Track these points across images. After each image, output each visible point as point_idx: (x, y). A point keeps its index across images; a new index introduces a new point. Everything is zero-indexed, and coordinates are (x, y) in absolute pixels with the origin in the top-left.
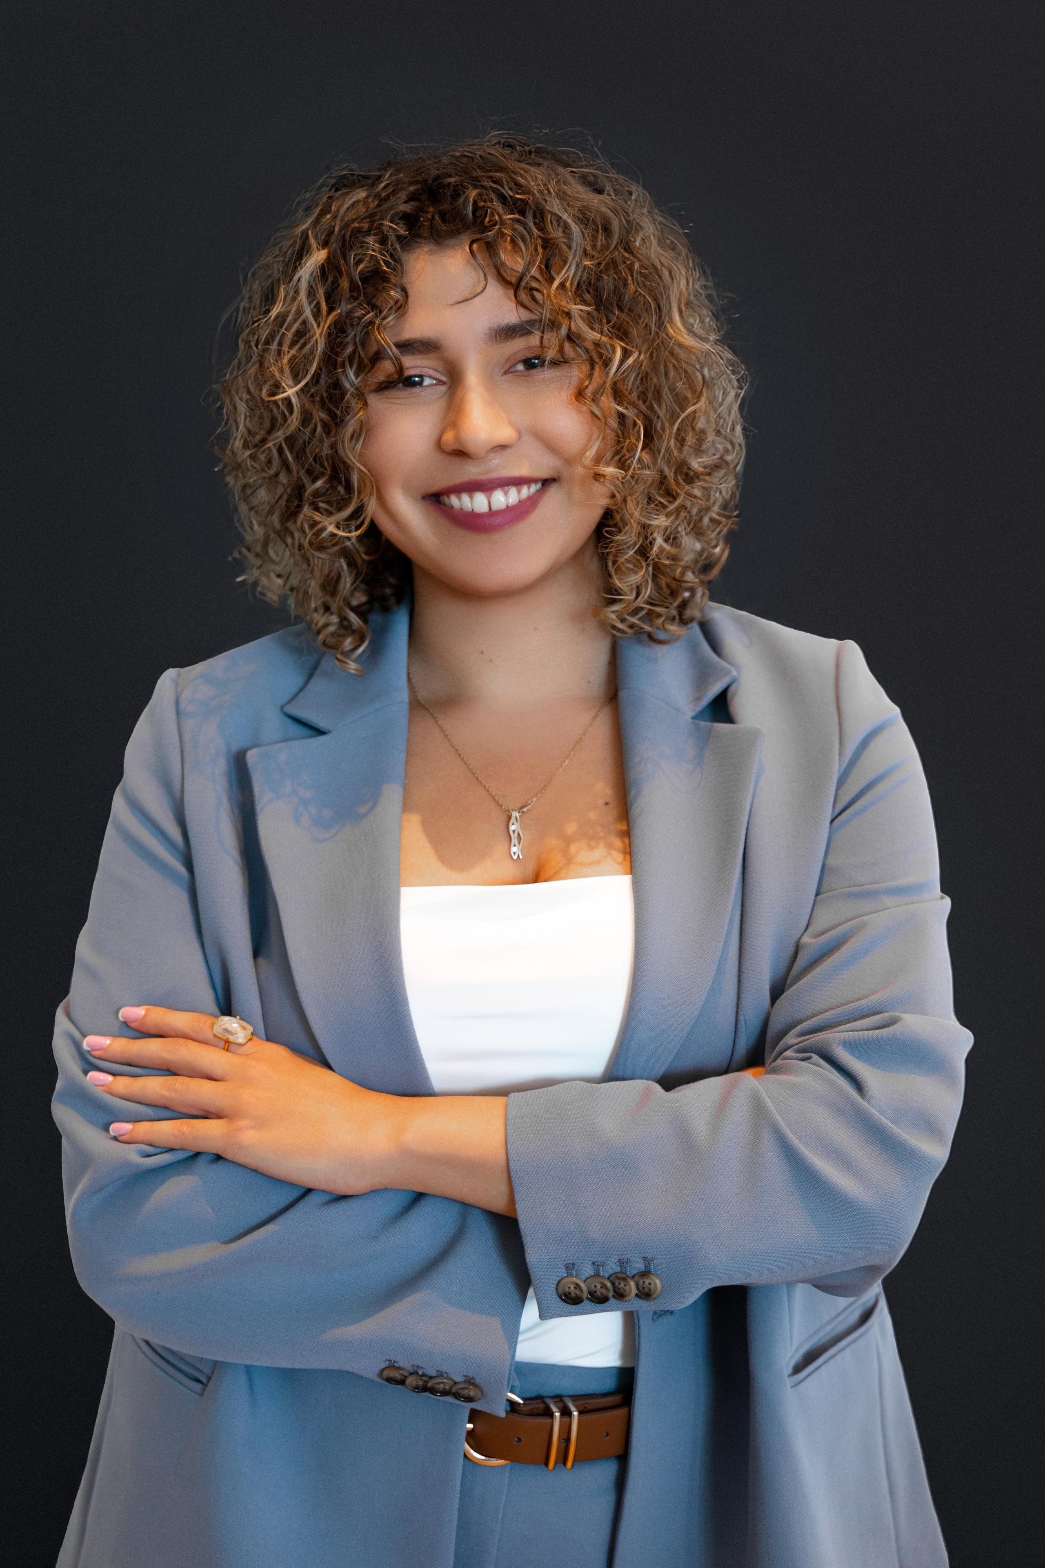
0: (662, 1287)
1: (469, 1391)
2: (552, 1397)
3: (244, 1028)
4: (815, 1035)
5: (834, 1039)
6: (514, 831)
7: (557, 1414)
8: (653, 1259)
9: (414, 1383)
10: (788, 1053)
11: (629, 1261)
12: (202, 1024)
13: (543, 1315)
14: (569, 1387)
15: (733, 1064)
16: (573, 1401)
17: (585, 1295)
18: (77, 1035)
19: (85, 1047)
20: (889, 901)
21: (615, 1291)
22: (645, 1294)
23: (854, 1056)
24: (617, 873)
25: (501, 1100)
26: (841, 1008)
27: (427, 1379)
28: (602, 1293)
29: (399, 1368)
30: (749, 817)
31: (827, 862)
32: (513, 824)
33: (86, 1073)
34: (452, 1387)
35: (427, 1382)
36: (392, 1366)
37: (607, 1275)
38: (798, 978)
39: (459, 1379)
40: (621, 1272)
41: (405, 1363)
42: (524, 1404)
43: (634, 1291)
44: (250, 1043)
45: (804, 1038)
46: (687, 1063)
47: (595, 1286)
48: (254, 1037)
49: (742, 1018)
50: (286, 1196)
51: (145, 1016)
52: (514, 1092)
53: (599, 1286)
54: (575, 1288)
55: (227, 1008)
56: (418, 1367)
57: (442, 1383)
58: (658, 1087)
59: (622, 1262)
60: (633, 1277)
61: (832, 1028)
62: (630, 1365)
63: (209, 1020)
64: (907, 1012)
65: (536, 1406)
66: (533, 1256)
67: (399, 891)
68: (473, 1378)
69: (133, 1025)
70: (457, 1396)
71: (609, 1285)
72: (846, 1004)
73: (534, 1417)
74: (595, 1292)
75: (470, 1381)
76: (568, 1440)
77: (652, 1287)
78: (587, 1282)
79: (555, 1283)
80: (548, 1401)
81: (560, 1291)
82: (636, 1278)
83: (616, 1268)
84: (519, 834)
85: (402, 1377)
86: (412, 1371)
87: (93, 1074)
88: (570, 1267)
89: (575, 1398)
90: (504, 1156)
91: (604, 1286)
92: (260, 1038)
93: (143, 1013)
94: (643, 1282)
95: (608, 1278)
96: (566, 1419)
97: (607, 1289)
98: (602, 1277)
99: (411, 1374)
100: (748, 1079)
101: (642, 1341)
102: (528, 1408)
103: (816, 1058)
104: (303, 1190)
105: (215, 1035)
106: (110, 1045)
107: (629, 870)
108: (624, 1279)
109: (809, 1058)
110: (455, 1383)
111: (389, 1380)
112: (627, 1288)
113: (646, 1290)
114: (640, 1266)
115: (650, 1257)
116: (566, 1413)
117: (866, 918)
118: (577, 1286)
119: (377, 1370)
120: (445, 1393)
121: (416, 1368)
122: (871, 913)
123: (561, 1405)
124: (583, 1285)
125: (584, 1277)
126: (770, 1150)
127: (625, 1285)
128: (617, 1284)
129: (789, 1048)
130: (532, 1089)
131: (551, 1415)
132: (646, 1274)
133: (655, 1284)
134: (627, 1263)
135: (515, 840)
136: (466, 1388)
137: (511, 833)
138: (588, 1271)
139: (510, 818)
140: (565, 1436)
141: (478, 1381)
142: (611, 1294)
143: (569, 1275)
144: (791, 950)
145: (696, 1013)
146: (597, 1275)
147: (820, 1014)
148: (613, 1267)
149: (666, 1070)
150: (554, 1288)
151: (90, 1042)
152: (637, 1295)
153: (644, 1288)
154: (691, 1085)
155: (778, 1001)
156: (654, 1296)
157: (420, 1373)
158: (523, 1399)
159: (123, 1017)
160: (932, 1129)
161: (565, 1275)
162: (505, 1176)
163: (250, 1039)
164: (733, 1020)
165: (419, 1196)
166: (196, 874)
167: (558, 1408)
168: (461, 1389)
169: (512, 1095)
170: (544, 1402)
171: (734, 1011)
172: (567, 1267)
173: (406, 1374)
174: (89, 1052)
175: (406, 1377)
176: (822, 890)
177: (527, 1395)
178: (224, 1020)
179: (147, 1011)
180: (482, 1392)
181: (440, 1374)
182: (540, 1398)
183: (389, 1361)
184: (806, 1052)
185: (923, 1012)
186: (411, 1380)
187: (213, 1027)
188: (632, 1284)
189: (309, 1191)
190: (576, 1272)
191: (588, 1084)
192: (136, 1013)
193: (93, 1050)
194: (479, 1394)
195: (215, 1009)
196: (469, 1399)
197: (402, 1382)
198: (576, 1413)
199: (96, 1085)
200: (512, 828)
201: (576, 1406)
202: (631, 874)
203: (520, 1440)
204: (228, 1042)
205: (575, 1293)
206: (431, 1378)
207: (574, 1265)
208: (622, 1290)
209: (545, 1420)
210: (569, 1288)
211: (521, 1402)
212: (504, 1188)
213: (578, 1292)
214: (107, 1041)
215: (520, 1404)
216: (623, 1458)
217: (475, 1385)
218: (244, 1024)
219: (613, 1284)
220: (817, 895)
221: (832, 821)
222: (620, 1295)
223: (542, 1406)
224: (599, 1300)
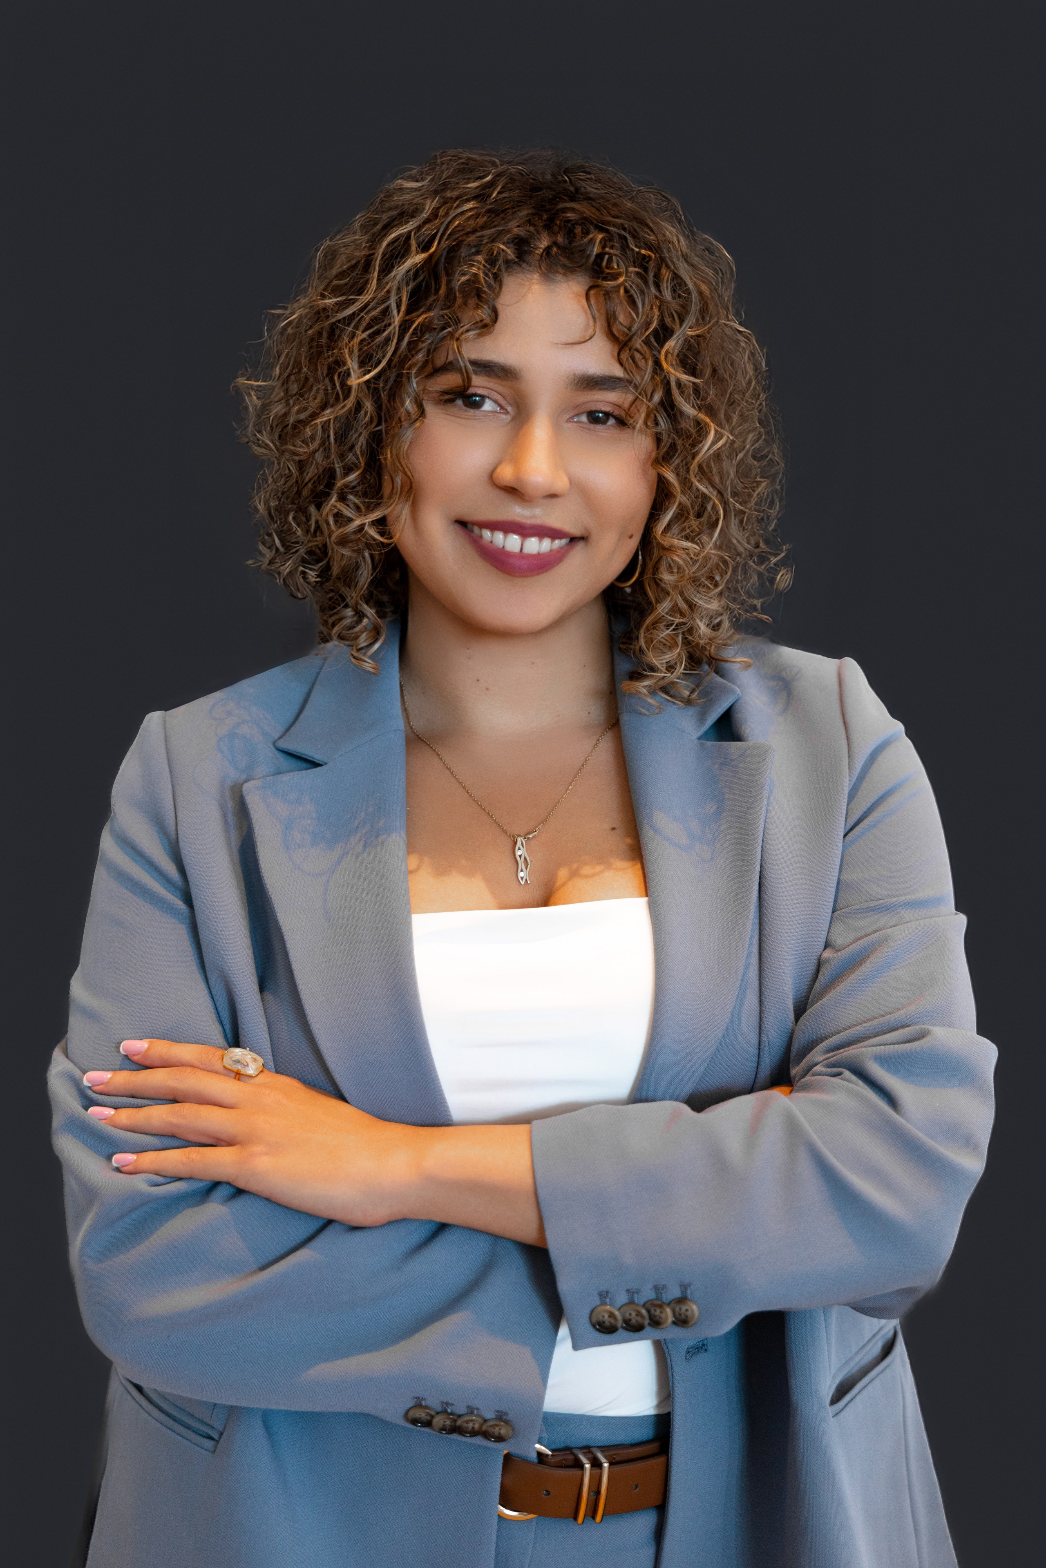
0: (700, 1313)
1: (500, 1429)
2: (581, 1448)
3: (255, 1060)
4: (843, 1050)
5: (865, 1053)
6: (520, 856)
7: (588, 1466)
8: (689, 1285)
9: (441, 1424)
10: (818, 1068)
11: (664, 1287)
12: (211, 1056)
13: (576, 1347)
14: (597, 1437)
15: (758, 1085)
16: (602, 1452)
17: (620, 1323)
18: (77, 1072)
19: (86, 1083)
20: (907, 914)
21: (651, 1319)
22: (682, 1321)
23: (887, 1070)
24: (632, 896)
25: (524, 1128)
26: (868, 1024)
27: (455, 1418)
28: (637, 1321)
29: (426, 1407)
30: (764, 834)
31: (842, 877)
32: (519, 849)
33: (86, 1109)
34: (481, 1425)
35: (455, 1421)
36: (419, 1405)
37: (642, 1302)
38: (821, 995)
39: (489, 1415)
40: (657, 1299)
41: (434, 1402)
42: (552, 1455)
43: (670, 1318)
44: (261, 1075)
45: (831, 1054)
46: (714, 1082)
47: (630, 1314)
48: (265, 1070)
49: (765, 1039)
50: (306, 1228)
51: (148, 1048)
52: (537, 1119)
53: (634, 1314)
54: (610, 1316)
55: (235, 1040)
56: (447, 1404)
57: (471, 1421)
58: (686, 1109)
59: (658, 1289)
60: (669, 1304)
61: (861, 1042)
62: (665, 1411)
63: (219, 1052)
64: (935, 1025)
65: (566, 1457)
66: (566, 1285)
67: (410, 917)
68: (506, 1414)
69: (136, 1058)
70: (486, 1435)
71: (644, 1312)
72: (872, 1019)
73: (564, 1469)
74: (630, 1320)
75: (501, 1417)
76: (598, 1493)
77: (689, 1313)
78: (622, 1310)
79: (588, 1312)
80: (577, 1452)
81: (594, 1321)
82: (672, 1305)
83: (652, 1295)
84: (525, 859)
85: (429, 1418)
86: (439, 1410)
87: (93, 1109)
88: (604, 1296)
89: (603, 1449)
90: (529, 1180)
91: (639, 1314)
92: (269, 1070)
93: (146, 1046)
94: (680, 1309)
95: (644, 1305)
96: (596, 1471)
97: (642, 1317)
98: (637, 1305)
99: (438, 1413)
100: (778, 1097)
101: (676, 1384)
102: (557, 1459)
103: (847, 1073)
104: (322, 1222)
105: (225, 1068)
106: (111, 1078)
107: (644, 893)
108: (660, 1306)
109: (839, 1074)
110: (485, 1421)
111: (414, 1422)
112: (663, 1315)
113: (683, 1317)
114: (676, 1293)
115: (686, 1282)
116: (596, 1464)
117: (889, 931)
118: (611, 1315)
119: (402, 1411)
120: (474, 1433)
121: (445, 1405)
122: (891, 927)
123: (591, 1456)
124: (617, 1313)
125: (618, 1305)
126: (806, 1169)
127: (661, 1312)
128: (652, 1311)
129: (816, 1065)
130: (555, 1115)
131: (581, 1466)
132: (682, 1300)
133: (693, 1311)
134: (663, 1289)
135: (522, 865)
136: (497, 1425)
137: (518, 858)
138: (622, 1298)
139: (515, 843)
140: (595, 1489)
141: (510, 1417)
142: (647, 1322)
143: (603, 1303)
144: (812, 967)
145: (720, 1034)
146: (631, 1302)
147: (845, 1030)
148: (647, 1294)
149: (693, 1091)
150: (587, 1317)
151: (91, 1078)
152: (674, 1323)
153: (680, 1315)
154: (721, 1104)
155: (802, 1018)
156: (693, 1322)
157: (449, 1410)
158: (552, 1450)
159: (124, 1051)
160: (966, 1141)
161: (598, 1302)
162: (532, 1200)
163: (262, 1071)
164: (757, 1042)
165: (442, 1227)
166: (196, 908)
167: (588, 1459)
168: (491, 1426)
169: (535, 1123)
170: (572, 1453)
171: (757, 1032)
172: (600, 1295)
173: (433, 1413)
174: (90, 1088)
175: (432, 1417)
176: (838, 906)
177: (554, 1447)
178: (233, 1052)
179: (150, 1044)
180: (513, 1430)
181: (471, 1410)
182: (568, 1449)
183: (416, 1398)
184: (837, 1068)
185: (951, 1025)
186: (438, 1421)
187: (223, 1059)
188: (668, 1311)
189: (329, 1222)
190: (610, 1300)
191: (614, 1106)
192: (137, 1046)
193: (94, 1085)
194: (511, 1433)
195: (222, 1041)
196: (500, 1439)
197: (428, 1424)
198: (606, 1465)
199: (100, 1120)
200: (518, 853)
201: (606, 1457)
202: (647, 896)
203: (548, 1493)
204: (239, 1074)
205: (609, 1322)
206: (460, 1416)
207: (607, 1292)
208: (658, 1317)
209: (575, 1472)
210: (603, 1316)
211: (550, 1453)
212: (531, 1215)
213: (612, 1321)
214: (109, 1075)
215: (547, 1455)
216: (662, 1508)
217: (507, 1422)
218: (255, 1056)
219: (649, 1311)
220: (833, 912)
221: (845, 836)
222: (656, 1323)
223: (573, 1457)
224: (634, 1329)
